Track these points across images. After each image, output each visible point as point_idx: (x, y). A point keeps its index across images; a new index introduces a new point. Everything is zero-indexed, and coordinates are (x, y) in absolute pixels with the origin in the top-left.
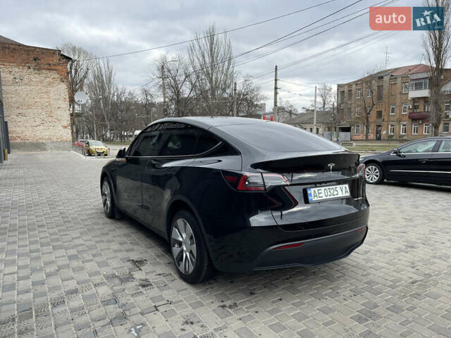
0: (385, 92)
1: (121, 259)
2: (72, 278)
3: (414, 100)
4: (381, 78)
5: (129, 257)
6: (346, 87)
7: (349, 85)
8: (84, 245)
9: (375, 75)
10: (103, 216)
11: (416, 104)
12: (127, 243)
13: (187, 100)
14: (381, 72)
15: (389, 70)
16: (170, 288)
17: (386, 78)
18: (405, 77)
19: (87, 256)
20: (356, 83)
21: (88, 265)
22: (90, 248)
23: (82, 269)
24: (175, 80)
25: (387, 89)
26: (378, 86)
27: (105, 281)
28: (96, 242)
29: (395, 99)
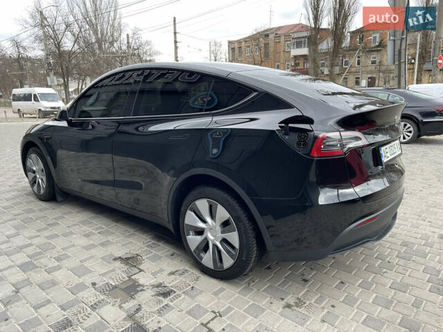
0: (271, 49)
1: (103, 258)
2: (49, 302)
3: (295, 57)
4: (267, 36)
5: (111, 255)
6: (236, 43)
7: (239, 42)
8: (31, 245)
9: (262, 32)
10: (33, 199)
11: (297, 62)
12: (94, 234)
13: (70, 53)
14: (267, 30)
15: (273, 28)
16: (201, 292)
17: (271, 36)
18: (287, 36)
19: (47, 261)
20: (246, 40)
21: (59, 275)
22: (44, 249)
23: (54, 283)
24: (54, 31)
25: (272, 46)
26: (265, 44)
27: (102, 297)
28: (47, 238)
29: (280, 56)
